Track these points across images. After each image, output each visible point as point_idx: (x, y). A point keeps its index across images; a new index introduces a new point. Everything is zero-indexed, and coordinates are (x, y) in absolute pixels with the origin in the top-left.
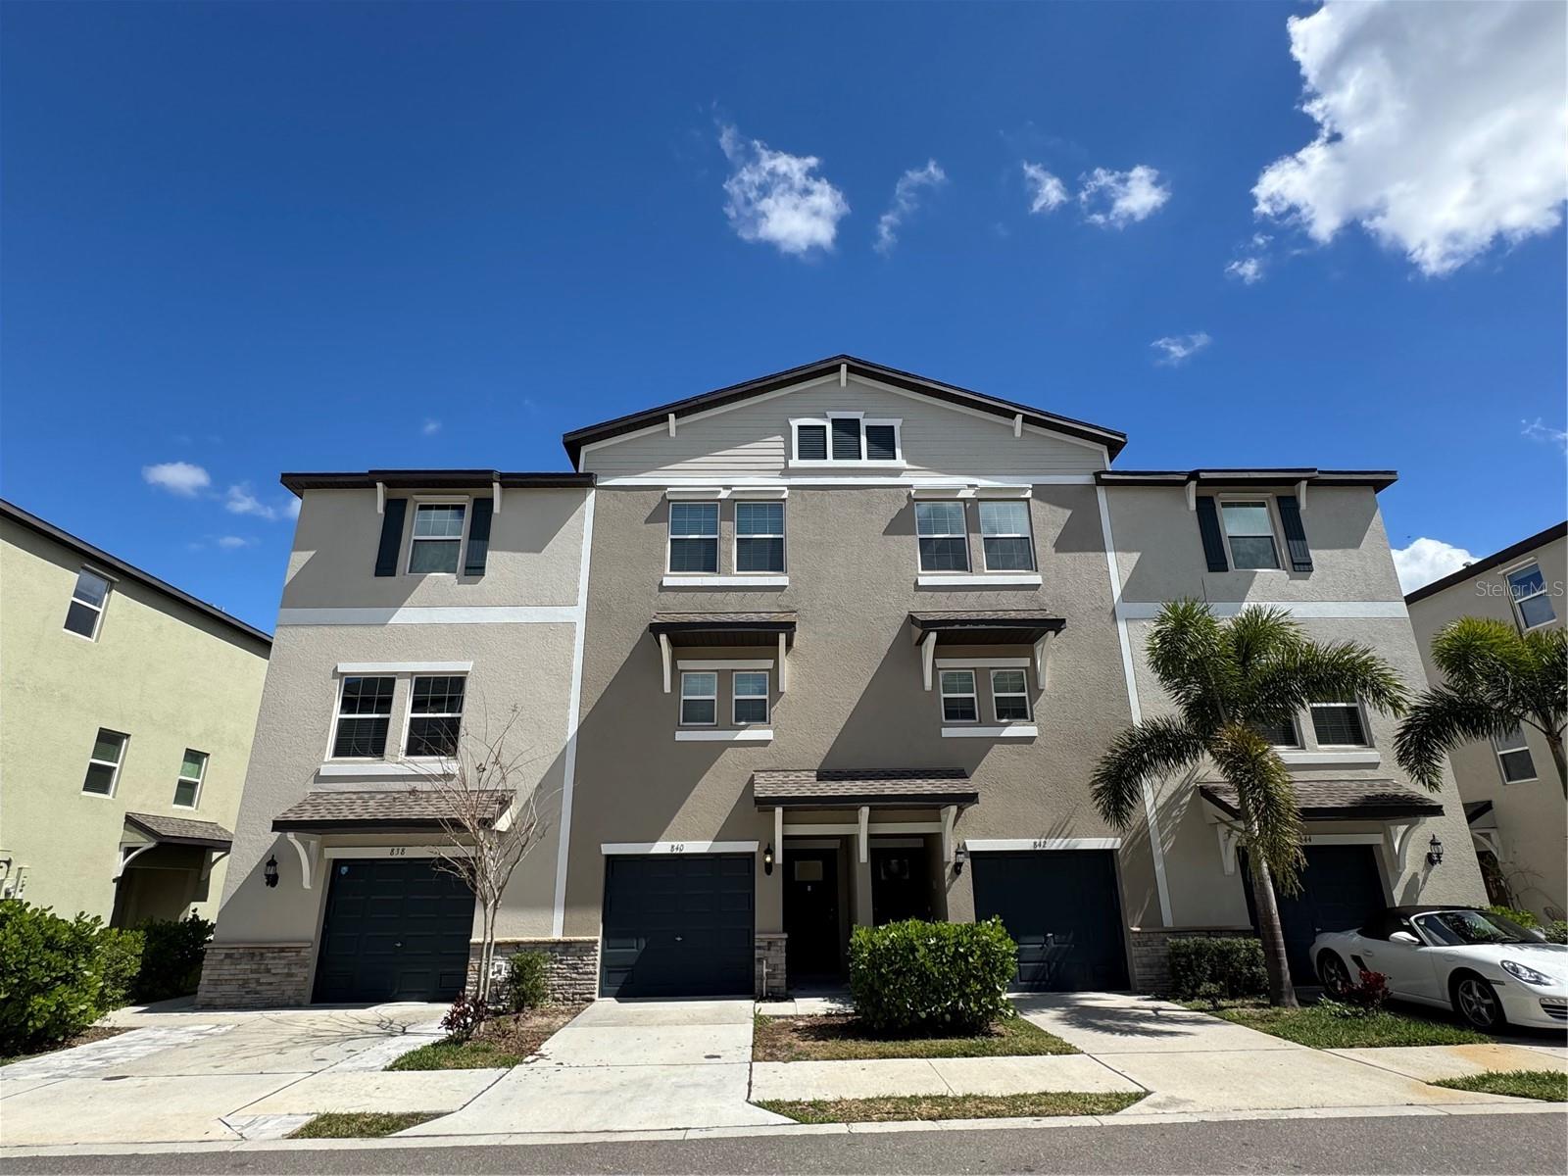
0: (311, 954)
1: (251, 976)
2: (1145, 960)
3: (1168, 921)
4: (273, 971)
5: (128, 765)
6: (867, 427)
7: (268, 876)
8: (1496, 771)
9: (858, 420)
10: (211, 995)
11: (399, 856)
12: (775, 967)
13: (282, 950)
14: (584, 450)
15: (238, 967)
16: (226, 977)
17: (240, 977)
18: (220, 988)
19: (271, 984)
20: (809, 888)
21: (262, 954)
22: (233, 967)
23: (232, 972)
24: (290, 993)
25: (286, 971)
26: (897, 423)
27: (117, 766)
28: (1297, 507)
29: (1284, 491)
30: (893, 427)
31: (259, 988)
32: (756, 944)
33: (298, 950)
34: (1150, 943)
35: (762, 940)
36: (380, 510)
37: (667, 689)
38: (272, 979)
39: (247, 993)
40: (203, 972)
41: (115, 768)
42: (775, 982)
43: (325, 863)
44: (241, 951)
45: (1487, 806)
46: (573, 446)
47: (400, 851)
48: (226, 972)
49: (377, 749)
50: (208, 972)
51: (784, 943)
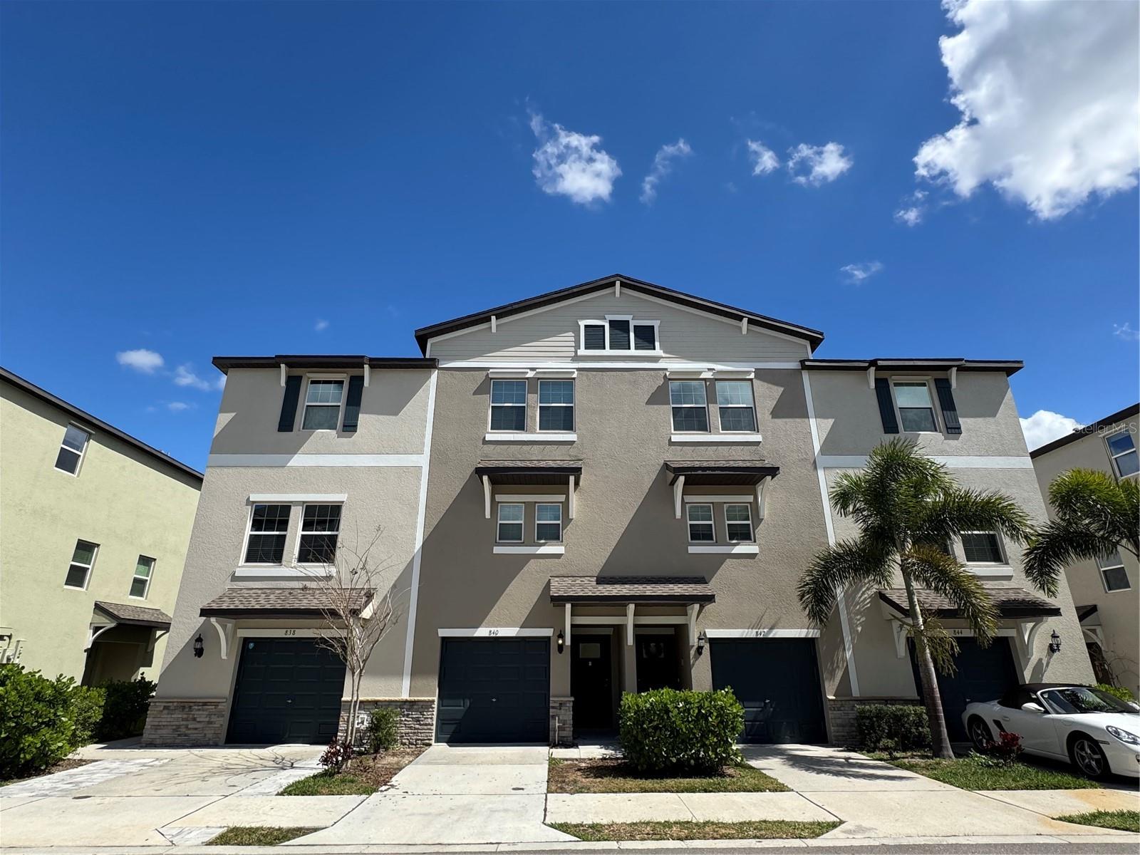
0: (226, 708)
1: (182, 723)
2: (839, 721)
3: (856, 692)
4: (198, 720)
5: (98, 567)
6: (635, 326)
7: (196, 650)
8: (1099, 584)
9: (628, 321)
10: (153, 736)
11: (291, 636)
12: (564, 722)
13: (205, 704)
14: (430, 342)
15: (173, 716)
16: (164, 723)
17: (174, 723)
18: (159, 732)
19: (196, 729)
20: (590, 664)
21: (190, 707)
22: (169, 716)
23: (169, 720)
24: (210, 736)
25: (207, 719)
26: (656, 324)
27: (90, 567)
28: (950, 386)
29: (940, 375)
30: (653, 326)
31: (187, 732)
32: (551, 705)
33: (216, 704)
34: (842, 708)
35: (555, 702)
36: (283, 383)
37: (488, 515)
38: (198, 726)
39: (179, 735)
40: (147, 719)
41: (88, 569)
42: (564, 734)
43: (238, 640)
44: (175, 704)
45: (1093, 609)
46: (422, 339)
47: (292, 632)
48: (163, 720)
49: (277, 557)
50: (151, 719)
51: (572, 704)
